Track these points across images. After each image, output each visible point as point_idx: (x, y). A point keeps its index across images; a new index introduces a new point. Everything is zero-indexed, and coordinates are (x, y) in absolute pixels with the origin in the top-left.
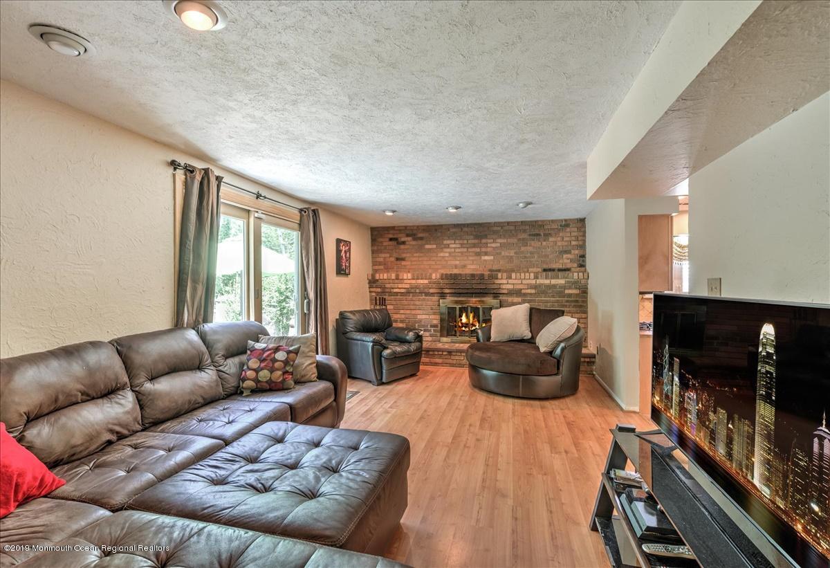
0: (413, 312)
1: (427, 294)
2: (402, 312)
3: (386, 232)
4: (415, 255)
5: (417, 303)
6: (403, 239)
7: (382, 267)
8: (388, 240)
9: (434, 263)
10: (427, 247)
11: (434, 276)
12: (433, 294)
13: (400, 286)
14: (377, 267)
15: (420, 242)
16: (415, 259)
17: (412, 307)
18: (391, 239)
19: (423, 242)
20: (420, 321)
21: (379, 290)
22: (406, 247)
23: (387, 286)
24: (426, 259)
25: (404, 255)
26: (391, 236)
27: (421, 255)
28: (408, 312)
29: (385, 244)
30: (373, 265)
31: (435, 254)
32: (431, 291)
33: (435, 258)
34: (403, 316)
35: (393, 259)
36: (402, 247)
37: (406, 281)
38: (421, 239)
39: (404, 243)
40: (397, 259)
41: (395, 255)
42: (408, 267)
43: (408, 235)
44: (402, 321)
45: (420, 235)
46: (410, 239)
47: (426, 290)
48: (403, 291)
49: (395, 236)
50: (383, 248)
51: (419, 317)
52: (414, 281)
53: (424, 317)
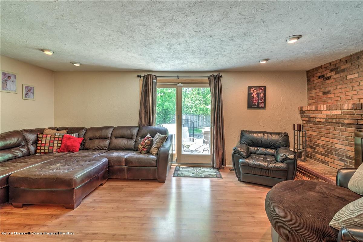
0: (331, 140)
1: (343, 125)
2: (322, 138)
3: (316, 72)
4: (338, 87)
5: (335, 132)
6: (328, 75)
7: (313, 101)
8: (317, 78)
9: (355, 93)
10: (349, 77)
11: (346, 107)
12: (349, 125)
13: (320, 116)
14: (310, 101)
15: (342, 74)
16: (338, 91)
17: (330, 135)
18: (319, 77)
19: (345, 73)
20: (337, 150)
21: (307, 119)
22: (331, 81)
23: (311, 116)
24: (348, 89)
25: (330, 89)
26: (319, 74)
27: (344, 86)
28: (327, 139)
29: (316, 82)
30: (309, 100)
31: (357, 84)
32: (347, 121)
33: (357, 88)
34: (323, 143)
35: (321, 93)
36: (328, 81)
37: (323, 112)
38: (344, 70)
39: (329, 78)
40: (324, 93)
41: (323, 90)
42: (333, 99)
43: (332, 71)
44: (323, 147)
45: (343, 67)
46: (334, 73)
47: (341, 121)
48: (322, 120)
49: (322, 74)
50: (314, 85)
51: (336, 146)
52: (329, 112)
53: (340, 146)
